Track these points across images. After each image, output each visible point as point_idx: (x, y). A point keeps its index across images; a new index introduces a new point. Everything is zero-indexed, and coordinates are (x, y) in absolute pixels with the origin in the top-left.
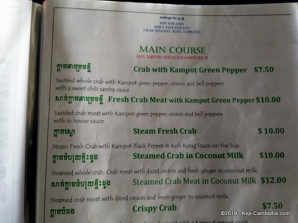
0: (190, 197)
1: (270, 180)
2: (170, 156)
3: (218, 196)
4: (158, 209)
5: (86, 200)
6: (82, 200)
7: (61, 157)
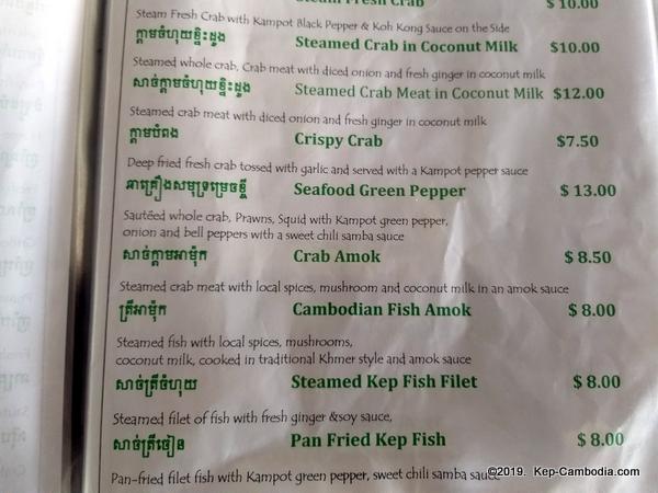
0: (410, 122)
1: (572, 94)
2: (370, 45)
3: (467, 122)
4: (345, 142)
5: (202, 114)
6: (194, 113)
7: (152, 33)
